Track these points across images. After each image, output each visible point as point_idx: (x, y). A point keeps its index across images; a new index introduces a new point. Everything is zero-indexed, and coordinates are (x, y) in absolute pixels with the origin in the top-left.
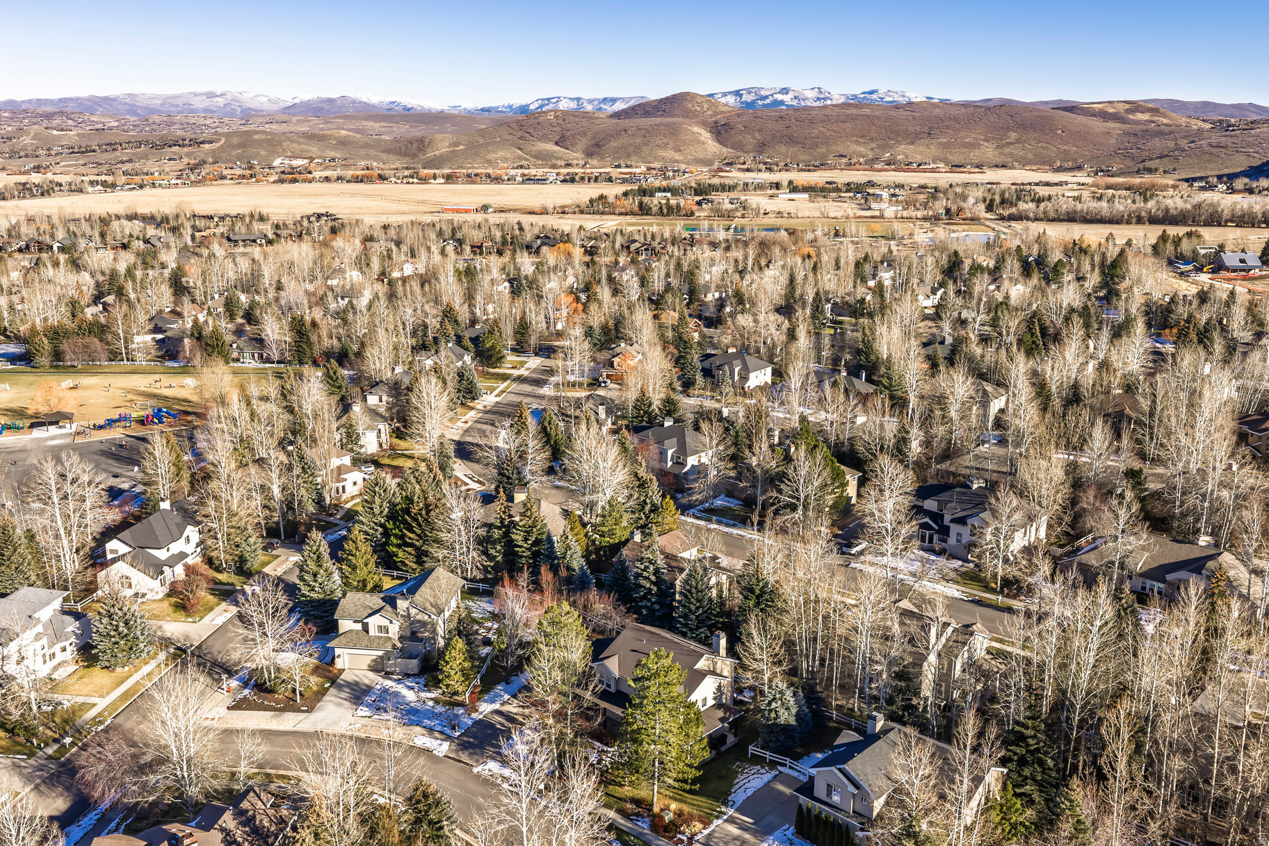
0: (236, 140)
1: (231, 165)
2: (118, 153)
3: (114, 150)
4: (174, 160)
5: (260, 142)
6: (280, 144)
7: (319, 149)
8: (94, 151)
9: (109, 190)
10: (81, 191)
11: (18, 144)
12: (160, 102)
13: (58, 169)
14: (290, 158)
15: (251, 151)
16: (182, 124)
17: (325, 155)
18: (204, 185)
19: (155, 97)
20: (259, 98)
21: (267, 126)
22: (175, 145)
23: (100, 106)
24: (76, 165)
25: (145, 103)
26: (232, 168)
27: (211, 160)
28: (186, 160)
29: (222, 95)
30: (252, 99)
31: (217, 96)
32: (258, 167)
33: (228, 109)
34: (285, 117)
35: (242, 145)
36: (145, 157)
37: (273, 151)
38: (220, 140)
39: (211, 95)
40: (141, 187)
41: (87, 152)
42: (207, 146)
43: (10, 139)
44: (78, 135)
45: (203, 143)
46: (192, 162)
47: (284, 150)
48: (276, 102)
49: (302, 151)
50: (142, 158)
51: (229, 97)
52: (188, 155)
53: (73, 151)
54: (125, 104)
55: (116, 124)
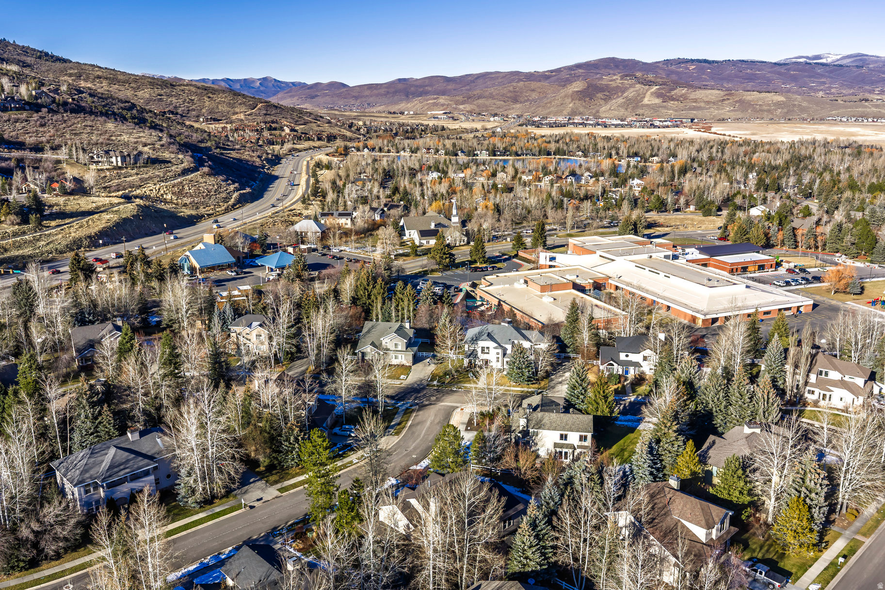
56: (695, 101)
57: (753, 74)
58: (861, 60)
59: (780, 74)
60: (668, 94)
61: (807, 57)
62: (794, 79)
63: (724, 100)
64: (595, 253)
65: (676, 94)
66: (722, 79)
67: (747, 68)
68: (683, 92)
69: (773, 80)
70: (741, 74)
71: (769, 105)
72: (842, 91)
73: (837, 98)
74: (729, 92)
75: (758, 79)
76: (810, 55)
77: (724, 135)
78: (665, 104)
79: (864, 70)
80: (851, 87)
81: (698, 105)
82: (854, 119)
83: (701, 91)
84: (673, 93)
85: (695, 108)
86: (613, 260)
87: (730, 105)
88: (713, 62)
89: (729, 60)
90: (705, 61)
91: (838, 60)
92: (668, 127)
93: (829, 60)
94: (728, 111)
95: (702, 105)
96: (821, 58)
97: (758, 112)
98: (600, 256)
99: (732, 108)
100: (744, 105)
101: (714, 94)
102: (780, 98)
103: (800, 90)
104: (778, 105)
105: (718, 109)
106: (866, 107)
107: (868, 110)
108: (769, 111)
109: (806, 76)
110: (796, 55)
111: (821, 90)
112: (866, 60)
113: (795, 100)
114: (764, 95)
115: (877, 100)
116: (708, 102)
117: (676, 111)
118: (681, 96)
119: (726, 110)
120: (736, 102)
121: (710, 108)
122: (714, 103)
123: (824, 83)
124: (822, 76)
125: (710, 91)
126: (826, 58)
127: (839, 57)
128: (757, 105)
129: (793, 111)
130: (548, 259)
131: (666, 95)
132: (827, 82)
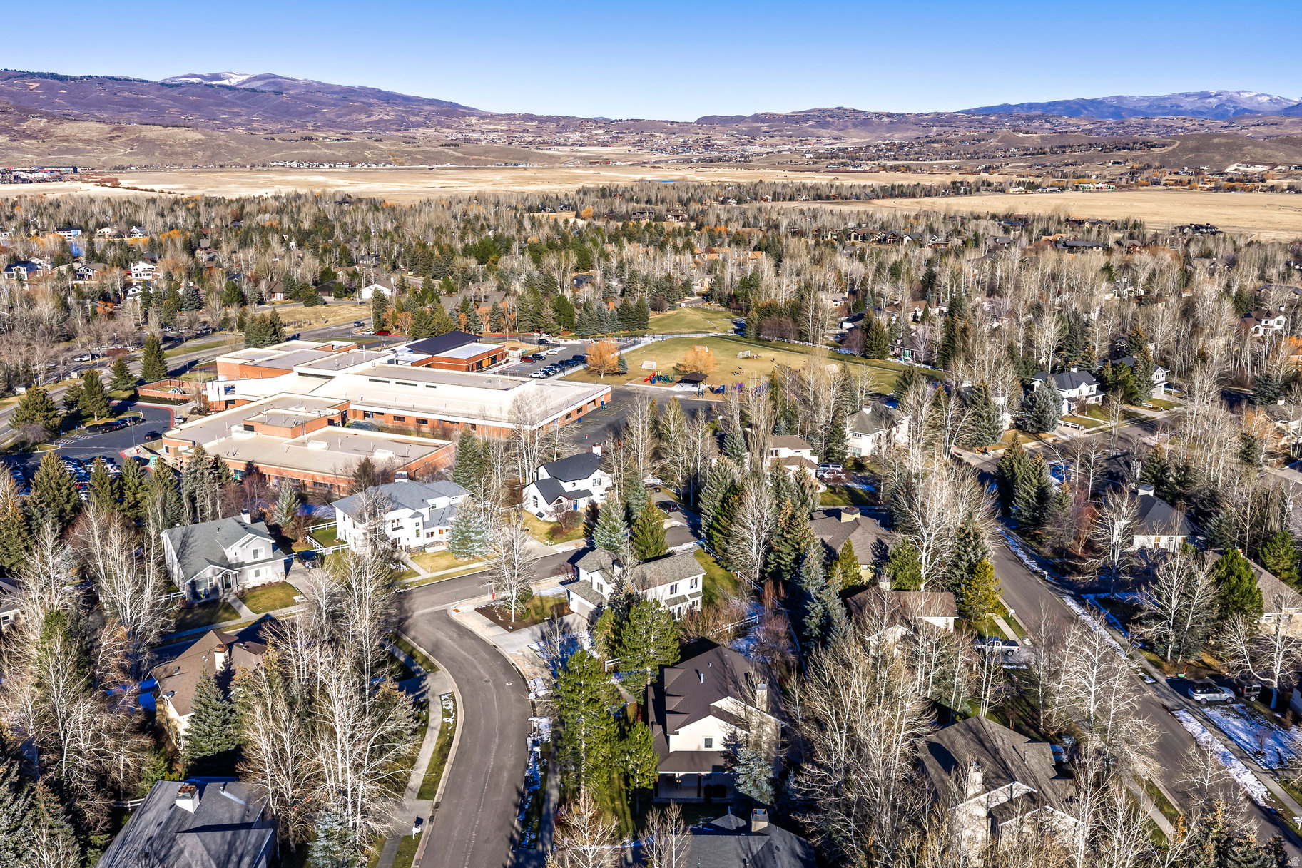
0: (1191, 144)
1: (1176, 170)
2: (1065, 156)
3: (1063, 152)
4: (1119, 163)
5: (1218, 146)
6: (1240, 148)
7: (1287, 154)
8: (1044, 153)
9: (1029, 191)
10: (1003, 191)
11: (985, 145)
12: (1147, 104)
13: (1005, 170)
14: (1247, 164)
15: (1204, 155)
16: (1158, 127)
17: (1292, 161)
18: (1129, 190)
19: (1145, 99)
20: (1259, 98)
21: (1252, 128)
22: (1124, 148)
23: (1086, 109)
24: (1023, 167)
25: (1132, 105)
26: (1177, 174)
27: (1157, 164)
28: (1130, 164)
29: (1216, 95)
30: (1251, 99)
31: (1211, 97)
32: (1206, 173)
33: (1220, 110)
34: (1277, 119)
35: (1197, 150)
36: (1091, 160)
37: (1229, 156)
38: (1174, 143)
39: (1204, 95)
40: (1063, 189)
41: (1038, 154)
42: (1157, 150)
43: (979, 141)
44: (1042, 137)
45: (1154, 146)
46: (1136, 166)
47: (1244, 155)
48: (1279, 102)
49: (1265, 156)
50: (1087, 161)
51: (1224, 98)
52: (1135, 159)
53: (1027, 153)
54: (1111, 106)
55: (1091, 127)
56: (66, 138)
57: (134, 99)
58: (274, 83)
59: (174, 99)
60: (16, 128)
61: (201, 77)
62: (196, 107)
63: (111, 138)
64: (291, 371)
65: (29, 128)
66: (89, 105)
67: (124, 90)
68: (42, 124)
69: (167, 108)
70: (116, 99)
71: (183, 145)
72: (267, 126)
73: (273, 136)
74: (117, 126)
75: (144, 105)
76: (205, 74)
77: (152, 191)
78: (15, 144)
79: (285, 98)
80: (277, 121)
81: (73, 145)
82: (306, 165)
83: (70, 124)
84: (25, 125)
85: (68, 151)
86: (331, 378)
87: (125, 145)
88: (67, 78)
89: (90, 76)
90: (54, 76)
91: (245, 82)
92: (44, 180)
93: (233, 82)
94: (124, 155)
95: (80, 145)
96: (222, 79)
97: (170, 155)
98: (301, 374)
99: (129, 151)
100: (147, 146)
101: (93, 129)
102: (197, 136)
103: (211, 123)
104: (196, 144)
105: (107, 151)
106: (315, 148)
107: (319, 152)
108: (185, 154)
109: (212, 104)
110: (187, 73)
111: (239, 124)
112: (280, 83)
113: (218, 138)
114: (171, 130)
115: (324, 138)
116: (88, 142)
117: (38, 155)
118: (40, 131)
119: (120, 154)
120: (132, 140)
121: (93, 150)
122: (97, 142)
123: (239, 115)
124: (233, 104)
125: (86, 124)
126: (229, 78)
127: (245, 78)
128: (166, 145)
129: (220, 153)
130: (222, 391)
131: (13, 130)
132: (243, 113)
